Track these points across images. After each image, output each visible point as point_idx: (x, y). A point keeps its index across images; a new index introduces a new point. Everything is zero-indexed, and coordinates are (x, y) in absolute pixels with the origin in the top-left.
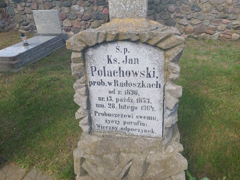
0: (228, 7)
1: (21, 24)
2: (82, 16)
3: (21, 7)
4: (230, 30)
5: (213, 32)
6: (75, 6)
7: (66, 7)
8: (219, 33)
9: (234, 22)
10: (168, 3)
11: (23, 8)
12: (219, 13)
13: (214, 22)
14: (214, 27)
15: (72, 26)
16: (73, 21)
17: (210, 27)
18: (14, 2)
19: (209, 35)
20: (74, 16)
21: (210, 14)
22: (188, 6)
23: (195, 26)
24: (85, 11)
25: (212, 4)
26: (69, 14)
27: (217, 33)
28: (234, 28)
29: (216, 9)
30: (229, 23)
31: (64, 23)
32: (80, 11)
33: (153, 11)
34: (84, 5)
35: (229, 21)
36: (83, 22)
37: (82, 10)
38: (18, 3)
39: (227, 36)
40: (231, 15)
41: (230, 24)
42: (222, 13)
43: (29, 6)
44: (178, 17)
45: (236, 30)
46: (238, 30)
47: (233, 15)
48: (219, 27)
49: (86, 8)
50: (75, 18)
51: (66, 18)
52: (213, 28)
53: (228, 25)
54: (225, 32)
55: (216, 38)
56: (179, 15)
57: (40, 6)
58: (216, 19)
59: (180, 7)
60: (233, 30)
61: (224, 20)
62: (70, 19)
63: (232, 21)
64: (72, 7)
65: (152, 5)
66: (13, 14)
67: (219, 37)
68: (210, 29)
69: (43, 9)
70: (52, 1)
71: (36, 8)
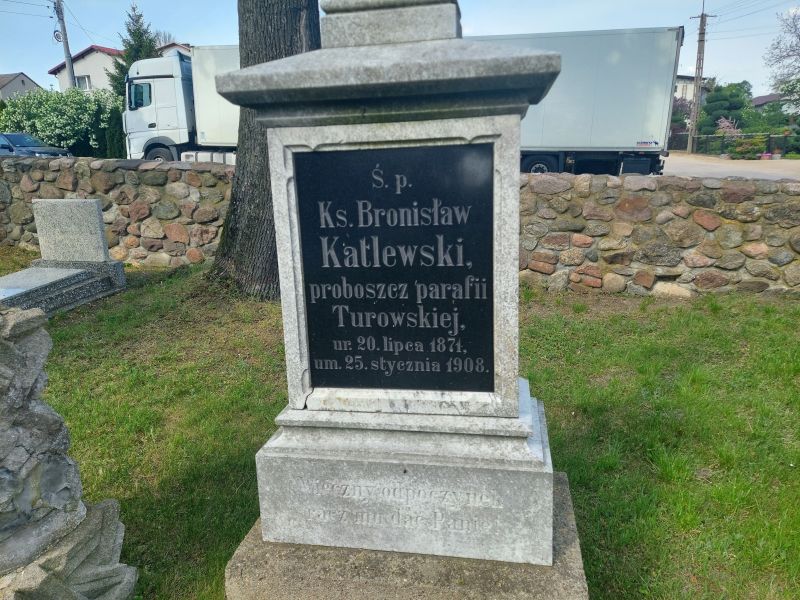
0: (581, 201)
1: (26, 227)
2: (194, 211)
3: (29, 183)
4: (595, 264)
5: (548, 267)
6: (175, 185)
7: (153, 185)
8: (567, 270)
9: (604, 244)
11: (36, 186)
12: (560, 218)
13: (548, 241)
14: (551, 253)
15: (165, 237)
16: (167, 223)
17: (540, 255)
18: (13, 170)
19: (540, 277)
20: (172, 212)
21: (534, 218)
24: (202, 198)
25: (537, 194)
26: (157, 204)
27: (561, 272)
28: (605, 259)
29: (550, 207)
30: (591, 244)
31: (143, 227)
32: (189, 199)
34: (199, 184)
35: (590, 240)
36: (196, 227)
37: (194, 197)
38: (23, 172)
39: (589, 279)
40: (591, 225)
41: (594, 246)
42: (568, 217)
43: (54, 181)
45: (611, 263)
46: (618, 266)
47: (597, 223)
48: (564, 255)
49: (206, 192)
50: (175, 214)
51: (150, 215)
52: (547, 257)
53: (588, 250)
54: (582, 267)
55: (560, 284)
57: (81, 182)
58: (554, 233)
60: (604, 264)
61: (576, 235)
62: (160, 219)
63: (597, 239)
64: (169, 186)
66: (8, 201)
67: (569, 281)
68: (539, 258)
69: (90, 189)
70: (114, 171)
71: (70, 187)
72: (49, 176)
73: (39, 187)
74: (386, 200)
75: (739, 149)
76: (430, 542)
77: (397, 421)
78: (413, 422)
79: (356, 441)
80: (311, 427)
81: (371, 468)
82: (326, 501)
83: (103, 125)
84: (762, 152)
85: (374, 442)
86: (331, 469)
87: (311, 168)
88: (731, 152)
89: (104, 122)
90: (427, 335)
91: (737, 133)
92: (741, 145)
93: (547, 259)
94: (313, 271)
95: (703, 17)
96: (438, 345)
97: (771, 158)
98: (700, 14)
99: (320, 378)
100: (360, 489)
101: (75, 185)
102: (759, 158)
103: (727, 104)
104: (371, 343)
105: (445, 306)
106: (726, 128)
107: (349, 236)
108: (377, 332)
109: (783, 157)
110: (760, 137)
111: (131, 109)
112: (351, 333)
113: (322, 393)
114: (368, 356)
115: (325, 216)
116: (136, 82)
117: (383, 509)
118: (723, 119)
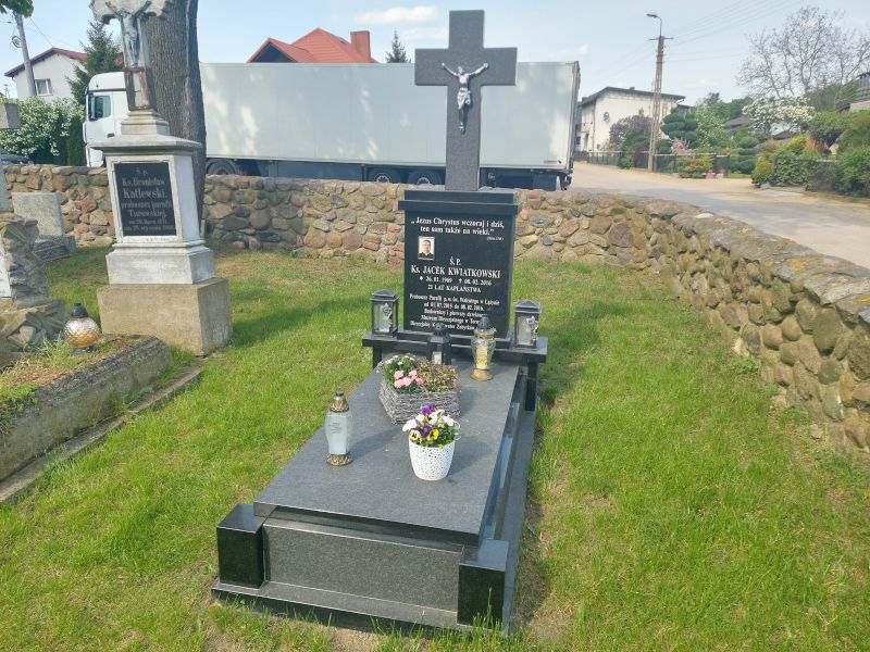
4: (403, 243)
5: (375, 246)
7: (99, 186)
8: (386, 248)
10: (290, 190)
11: (10, 186)
12: (380, 212)
13: (373, 228)
14: (376, 236)
15: (108, 224)
16: (110, 214)
17: (369, 237)
19: (371, 252)
21: (364, 213)
22: (323, 196)
23: (343, 234)
25: (364, 196)
26: (102, 200)
27: (384, 248)
29: (373, 204)
30: (400, 230)
31: (91, 217)
33: (264, 201)
35: (399, 227)
40: (399, 217)
42: (384, 211)
43: (24, 182)
44: (310, 215)
48: (384, 238)
51: (97, 208)
52: (373, 239)
53: (398, 234)
54: (395, 245)
55: (383, 257)
56: (311, 211)
57: (45, 183)
58: (377, 223)
59: (311, 198)
61: (390, 224)
62: (105, 211)
63: (403, 226)
65: (263, 191)
67: (388, 255)
68: (368, 239)
69: (51, 188)
70: (70, 175)
71: (37, 187)
72: (20, 179)
73: (12, 187)
74: (141, 177)
75: (687, 168)
76: (158, 280)
77: (148, 245)
78: (153, 245)
79: (136, 251)
80: (124, 248)
81: (140, 258)
82: (128, 269)
83: (64, 134)
84: (707, 172)
85: (142, 251)
86: (128, 258)
87: (119, 168)
88: (681, 171)
89: (64, 130)
90: (157, 218)
91: (689, 152)
92: (689, 164)
93: (373, 240)
94: (122, 199)
95: (661, 40)
96: (160, 222)
97: (714, 177)
98: (658, 36)
99: (126, 233)
100: (138, 264)
101: (41, 185)
102: (704, 177)
103: (682, 124)
104: (140, 221)
105: (161, 209)
106: (679, 148)
107: (131, 188)
108: (142, 218)
109: (726, 175)
110: (706, 157)
111: (91, 120)
112: (134, 218)
113: (127, 237)
114: (140, 226)
115: (124, 183)
116: (96, 94)
117: (145, 271)
118: (676, 139)
